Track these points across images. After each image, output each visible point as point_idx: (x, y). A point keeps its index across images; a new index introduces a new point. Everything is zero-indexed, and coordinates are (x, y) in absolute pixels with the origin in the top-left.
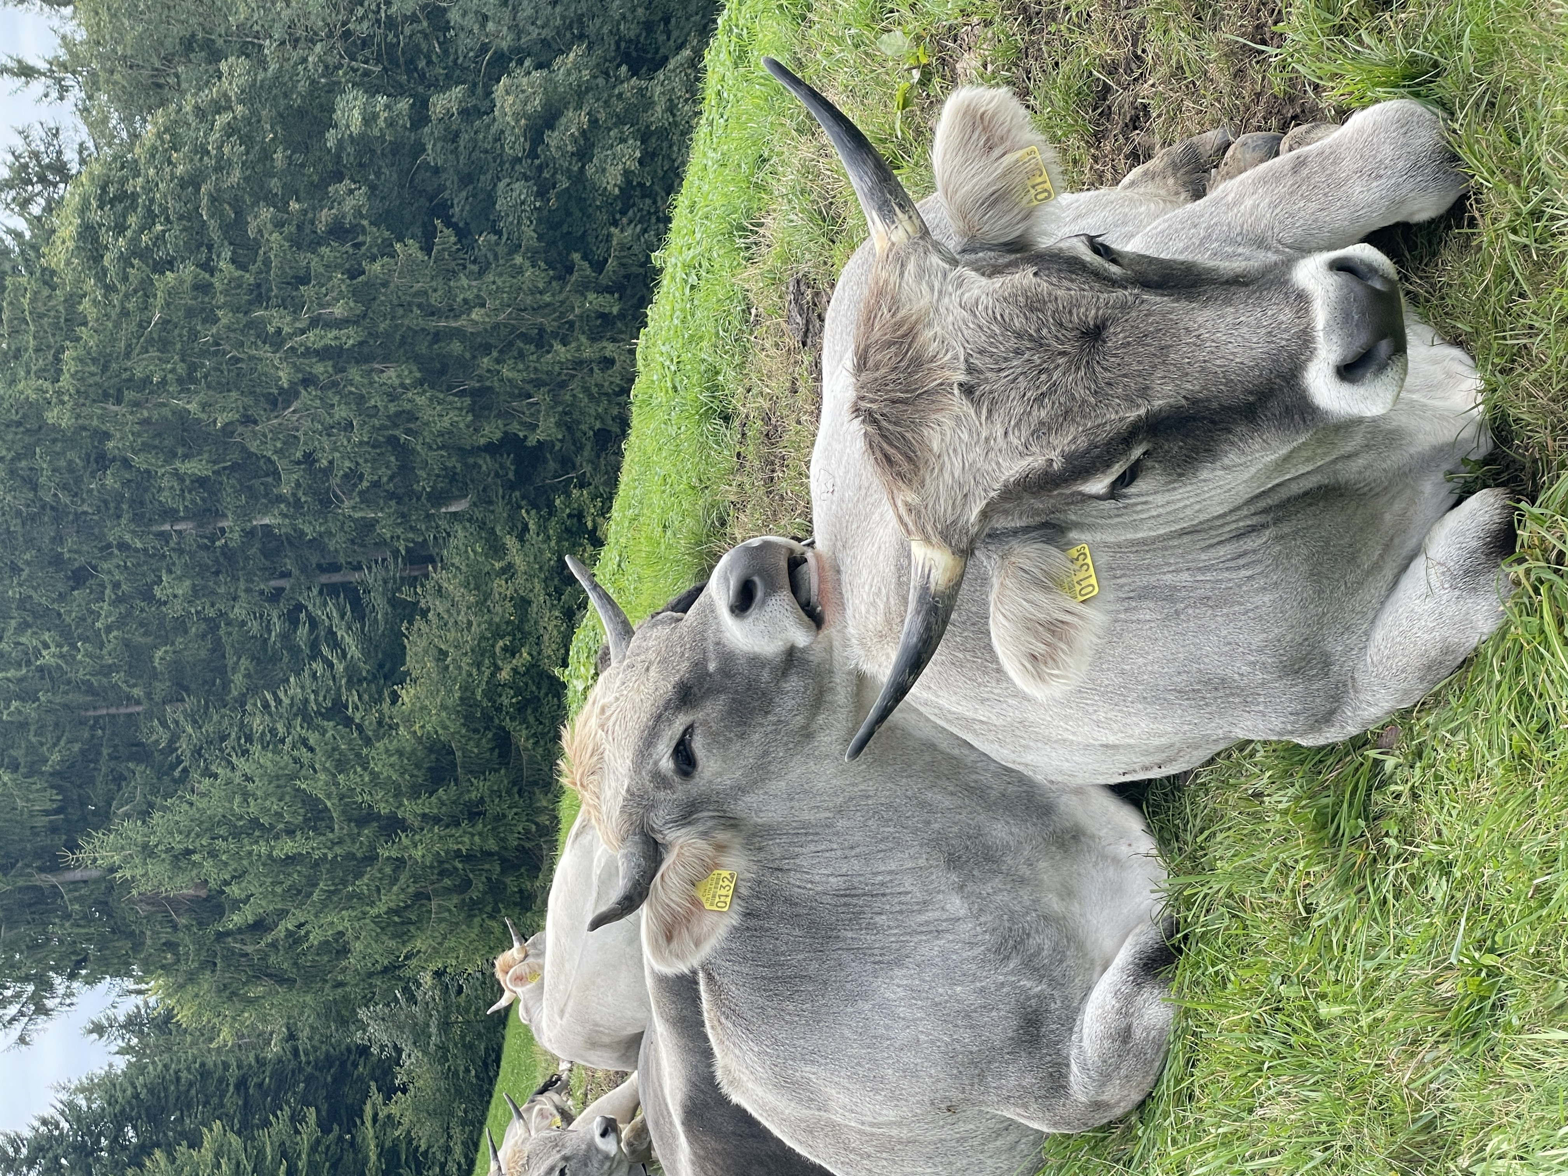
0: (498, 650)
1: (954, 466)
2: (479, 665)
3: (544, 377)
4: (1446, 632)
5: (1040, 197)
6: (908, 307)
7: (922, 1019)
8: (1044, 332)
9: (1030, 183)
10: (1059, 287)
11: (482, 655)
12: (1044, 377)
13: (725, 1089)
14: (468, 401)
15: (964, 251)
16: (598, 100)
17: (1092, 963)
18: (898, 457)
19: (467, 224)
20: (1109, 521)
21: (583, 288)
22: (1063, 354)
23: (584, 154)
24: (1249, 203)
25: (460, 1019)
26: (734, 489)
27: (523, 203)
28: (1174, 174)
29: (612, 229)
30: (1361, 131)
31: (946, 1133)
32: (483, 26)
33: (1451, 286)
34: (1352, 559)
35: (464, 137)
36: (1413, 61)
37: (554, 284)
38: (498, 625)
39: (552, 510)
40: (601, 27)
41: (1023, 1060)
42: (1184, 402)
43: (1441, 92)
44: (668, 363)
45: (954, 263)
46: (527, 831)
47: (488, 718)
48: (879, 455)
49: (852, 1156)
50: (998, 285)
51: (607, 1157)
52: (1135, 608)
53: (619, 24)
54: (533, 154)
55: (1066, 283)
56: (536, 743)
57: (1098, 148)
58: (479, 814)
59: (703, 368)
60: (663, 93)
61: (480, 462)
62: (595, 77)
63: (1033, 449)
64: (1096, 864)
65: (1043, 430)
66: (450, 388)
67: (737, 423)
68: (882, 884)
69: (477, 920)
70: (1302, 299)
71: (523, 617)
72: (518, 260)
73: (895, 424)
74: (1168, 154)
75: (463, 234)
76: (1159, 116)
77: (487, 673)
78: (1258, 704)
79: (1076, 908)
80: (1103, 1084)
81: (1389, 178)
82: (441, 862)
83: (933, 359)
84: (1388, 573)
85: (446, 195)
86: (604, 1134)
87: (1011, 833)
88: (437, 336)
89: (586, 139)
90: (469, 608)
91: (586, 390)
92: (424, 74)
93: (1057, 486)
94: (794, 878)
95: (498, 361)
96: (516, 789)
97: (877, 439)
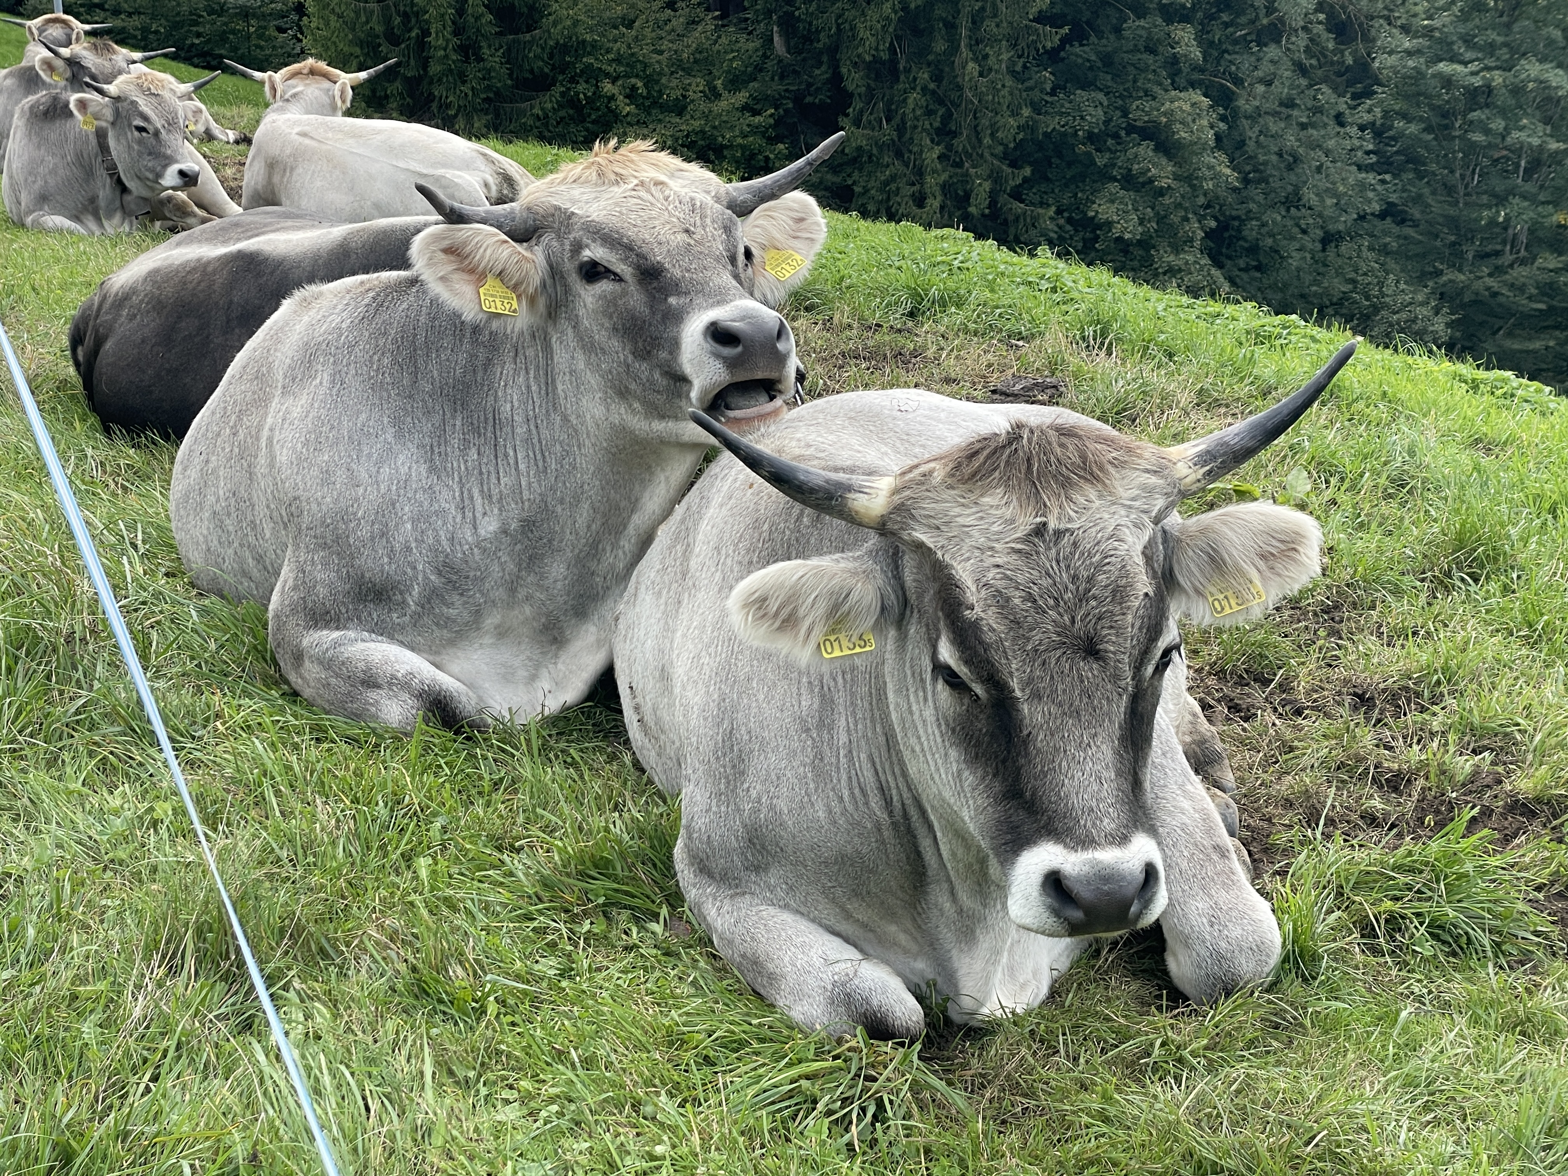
0: (633, 81)
1: (967, 517)
2: (618, 60)
3: (908, 136)
4: (791, 979)
5: (1216, 603)
6: (1117, 476)
7: (379, 491)
8: (1093, 603)
9: (1229, 594)
10: (1135, 617)
11: (628, 65)
12: (1051, 602)
13: (298, 294)
14: (885, 56)
15: (1164, 532)
16: (1183, 197)
17: (437, 653)
18: (976, 463)
19: (1063, 59)
20: (908, 665)
21: (996, 178)
22: (1073, 622)
23: (1129, 181)
24: (1186, 804)
25: (252, 29)
26: (845, 321)
27: (1082, 118)
28: (1194, 742)
29: (1054, 208)
30: (1253, 909)
31: (261, 511)
32: (1261, 81)
33: (1107, 988)
34: (855, 894)
35: (1150, 59)
36: (1316, 958)
37: (1001, 148)
38: (657, 82)
39: (773, 141)
40: (1254, 201)
41: (340, 586)
42: (1025, 732)
43: (1285, 984)
44: (961, 258)
45: (1157, 521)
46: (448, 106)
47: (563, 68)
48: (978, 446)
49: (234, 417)
50: (1137, 560)
51: (159, 175)
52: (812, 691)
53: (1258, 219)
54: (1131, 129)
55: (1138, 624)
56: (538, 118)
57: (1210, 674)
58: (467, 57)
59: (962, 292)
60: (1187, 263)
61: (824, 68)
62: (1205, 195)
63: (983, 592)
64: (530, 659)
65: (1001, 600)
66: (898, 38)
67: (910, 324)
68: (506, 455)
69: (357, 50)
70: (1123, 840)
71: (665, 108)
72: (1026, 112)
73: (1007, 462)
74: (1213, 737)
75: (1053, 56)
76: (1244, 730)
77: (610, 69)
78: (718, 806)
79: (487, 640)
80: (321, 663)
81: (1210, 933)
82: (417, 14)
83: (1069, 498)
84: (844, 927)
85: (1093, 39)
86: (182, 173)
87: (555, 581)
88: (951, 27)
89: (1143, 184)
90: (676, 52)
91: (893, 178)
92: (1214, 19)
93: (947, 616)
94: (509, 367)
95: (924, 89)
96: (491, 95)
97: (993, 445)
